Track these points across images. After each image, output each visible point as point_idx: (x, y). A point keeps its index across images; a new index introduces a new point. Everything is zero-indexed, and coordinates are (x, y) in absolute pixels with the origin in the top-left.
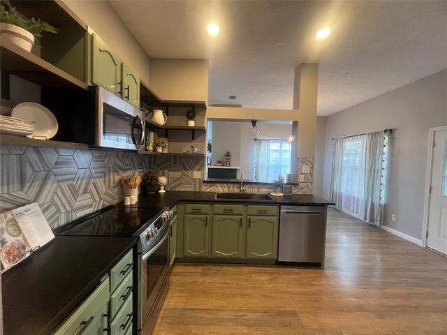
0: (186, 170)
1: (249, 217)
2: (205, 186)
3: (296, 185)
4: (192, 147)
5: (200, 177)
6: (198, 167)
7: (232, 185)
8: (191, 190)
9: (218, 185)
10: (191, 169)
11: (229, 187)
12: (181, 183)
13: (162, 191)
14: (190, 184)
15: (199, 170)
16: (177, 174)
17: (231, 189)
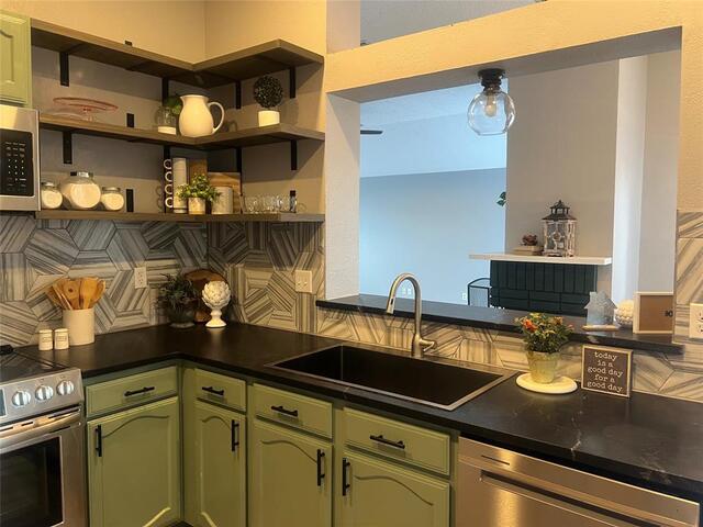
0: (280, 264)
1: (350, 455)
2: (325, 317)
3: (667, 349)
4: (293, 194)
5: (310, 289)
6: (305, 256)
8: (292, 327)
9: (358, 318)
10: (291, 264)
11: (389, 330)
12: (270, 305)
13: (216, 323)
14: (288, 308)
15: (308, 266)
16: (260, 277)
17: (395, 337)
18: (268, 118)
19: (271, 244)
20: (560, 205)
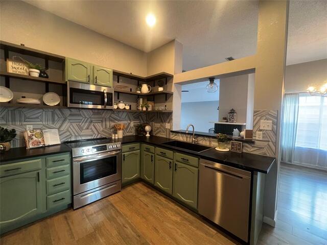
0: (162, 122)
1: (177, 163)
3: (251, 142)
4: (166, 106)
5: (169, 128)
6: (168, 120)
7: (189, 136)
8: (165, 136)
9: (180, 135)
10: (165, 122)
11: (187, 137)
12: (160, 131)
13: (148, 135)
14: (164, 132)
15: (169, 123)
16: (158, 125)
17: (188, 139)
18: (161, 89)
19: (160, 117)
20: (233, 110)
